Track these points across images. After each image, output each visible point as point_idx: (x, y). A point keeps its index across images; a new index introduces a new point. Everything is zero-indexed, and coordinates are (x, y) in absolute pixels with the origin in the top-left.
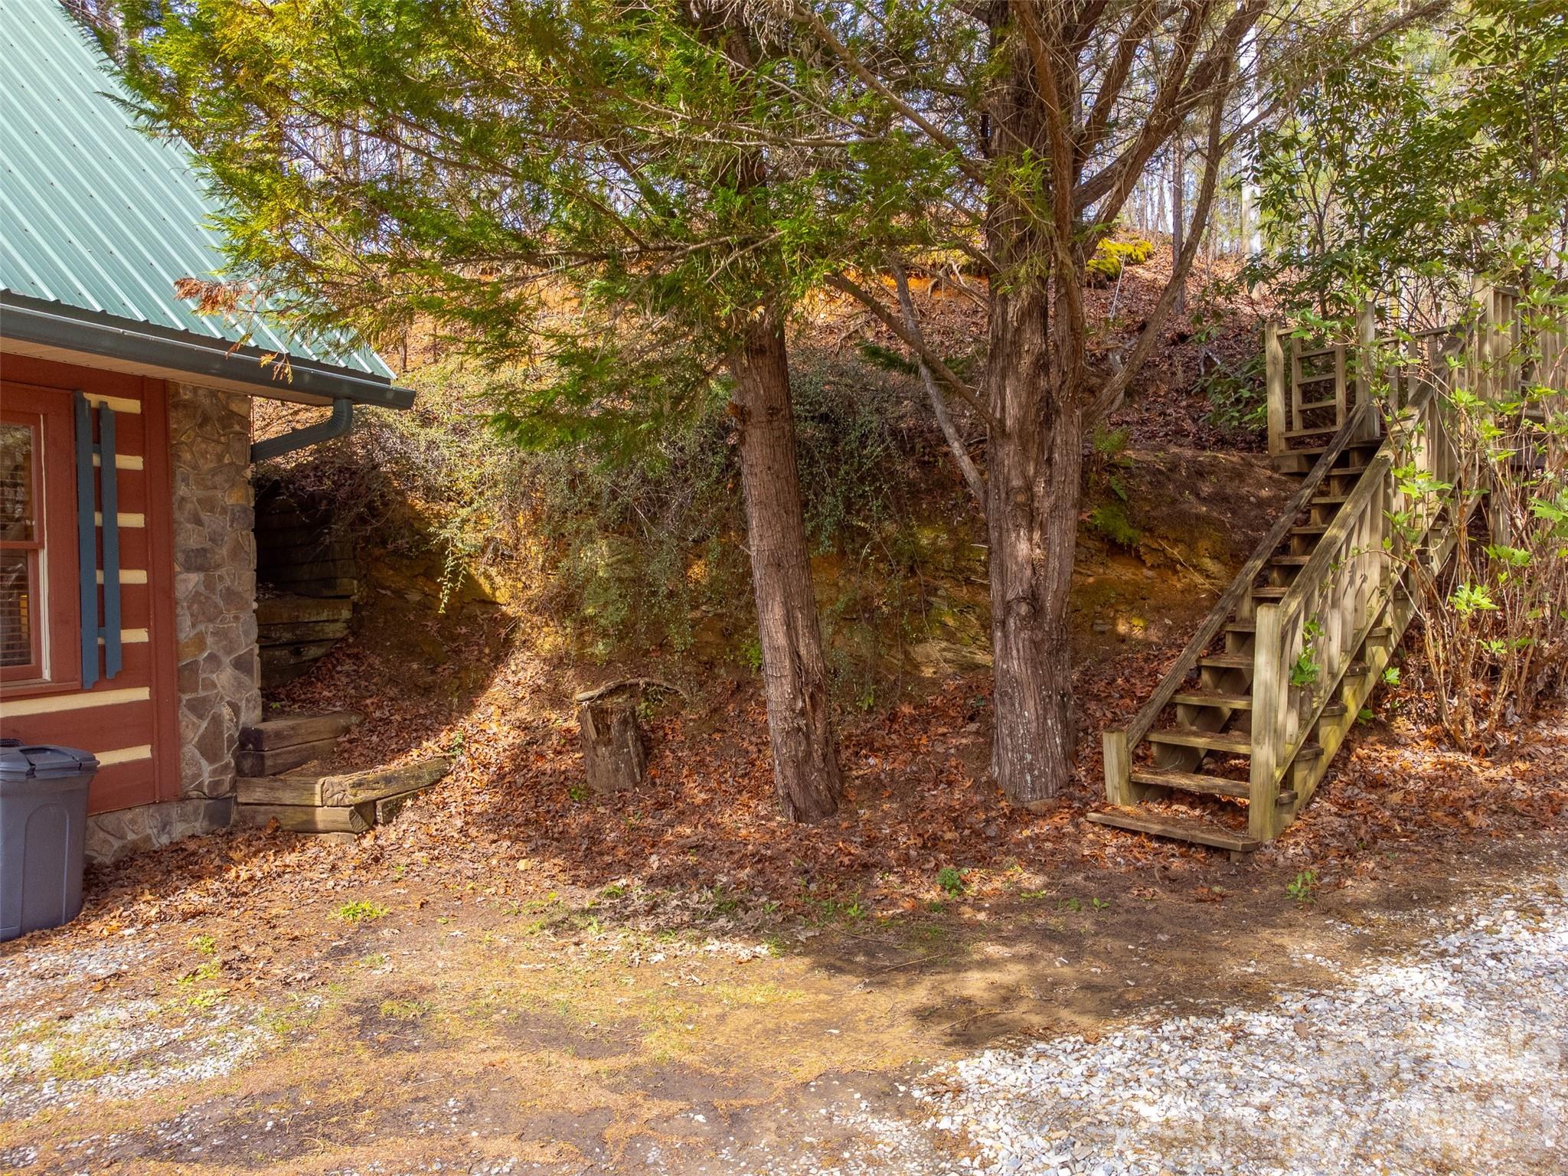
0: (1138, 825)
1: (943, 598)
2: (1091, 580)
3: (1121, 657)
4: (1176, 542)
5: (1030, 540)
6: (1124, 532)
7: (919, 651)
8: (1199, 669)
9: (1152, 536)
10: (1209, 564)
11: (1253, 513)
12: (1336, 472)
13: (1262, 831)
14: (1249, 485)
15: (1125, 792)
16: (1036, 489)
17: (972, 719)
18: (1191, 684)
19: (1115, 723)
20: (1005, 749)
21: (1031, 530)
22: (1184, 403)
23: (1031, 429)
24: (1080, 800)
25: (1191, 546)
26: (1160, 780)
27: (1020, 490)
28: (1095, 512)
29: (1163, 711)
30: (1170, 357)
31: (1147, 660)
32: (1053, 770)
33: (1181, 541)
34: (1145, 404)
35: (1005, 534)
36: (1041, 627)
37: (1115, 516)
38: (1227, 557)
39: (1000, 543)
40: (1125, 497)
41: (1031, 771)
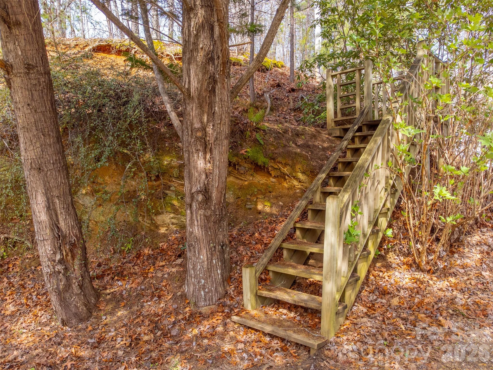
0: (258, 326)
1: (173, 191)
2: (246, 183)
3: (258, 221)
4: (286, 165)
5: (205, 158)
6: (261, 160)
7: (159, 219)
8: (295, 228)
9: (275, 162)
10: (300, 176)
11: (321, 153)
12: (357, 134)
13: (328, 332)
14: (319, 141)
15: (253, 301)
16: (208, 129)
17: (180, 256)
18: (290, 236)
19: (250, 265)
20: (191, 276)
21: (205, 153)
22: (293, 114)
23: (204, 94)
24: (229, 306)
25: (293, 167)
26: (272, 295)
27: (198, 130)
28: (248, 150)
29: (277, 252)
30: (288, 96)
31: (270, 223)
32: (216, 289)
33: (288, 165)
34: (278, 114)
35: (191, 155)
36: (210, 208)
37: (258, 152)
38: (309, 173)
39: (189, 160)
40: (263, 143)
41: (204, 289)
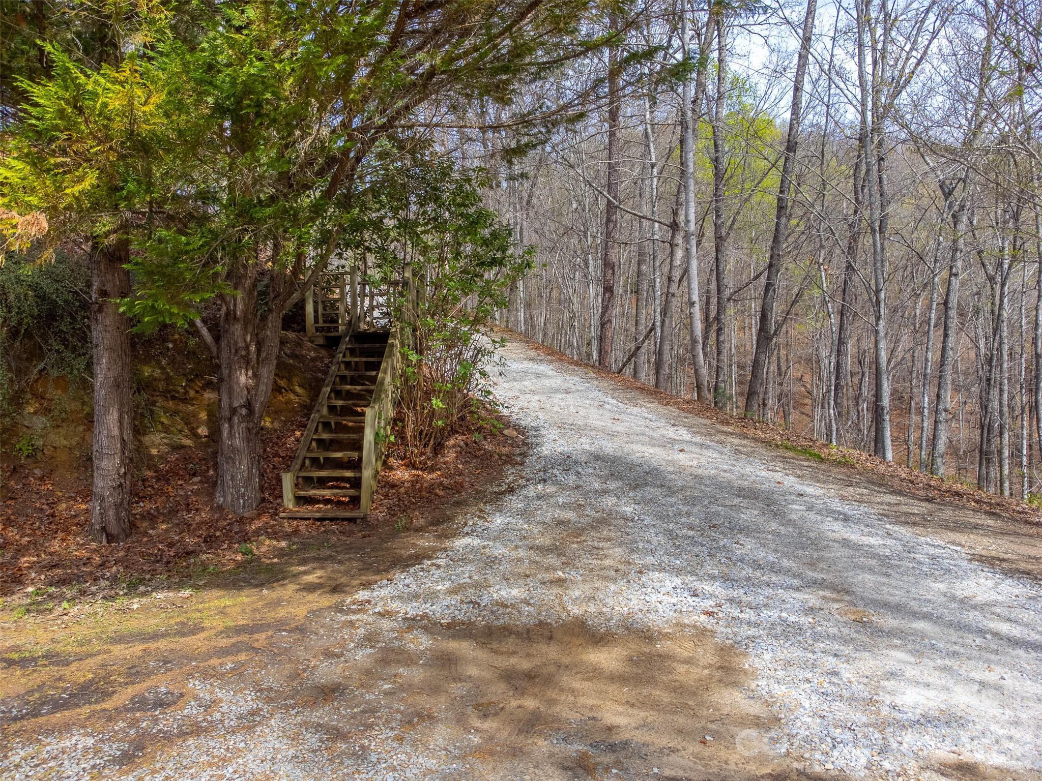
1: (160, 407)
5: (246, 375)
7: (147, 440)
10: (297, 389)
13: (366, 508)
14: (305, 350)
15: (293, 501)
16: (251, 349)
19: (288, 469)
21: (247, 370)
23: (250, 317)
24: (271, 508)
25: (289, 381)
26: (308, 494)
27: (242, 349)
31: (278, 438)
33: (284, 377)
35: (233, 371)
36: (252, 421)
38: (309, 387)
39: (230, 376)
41: (243, 497)
